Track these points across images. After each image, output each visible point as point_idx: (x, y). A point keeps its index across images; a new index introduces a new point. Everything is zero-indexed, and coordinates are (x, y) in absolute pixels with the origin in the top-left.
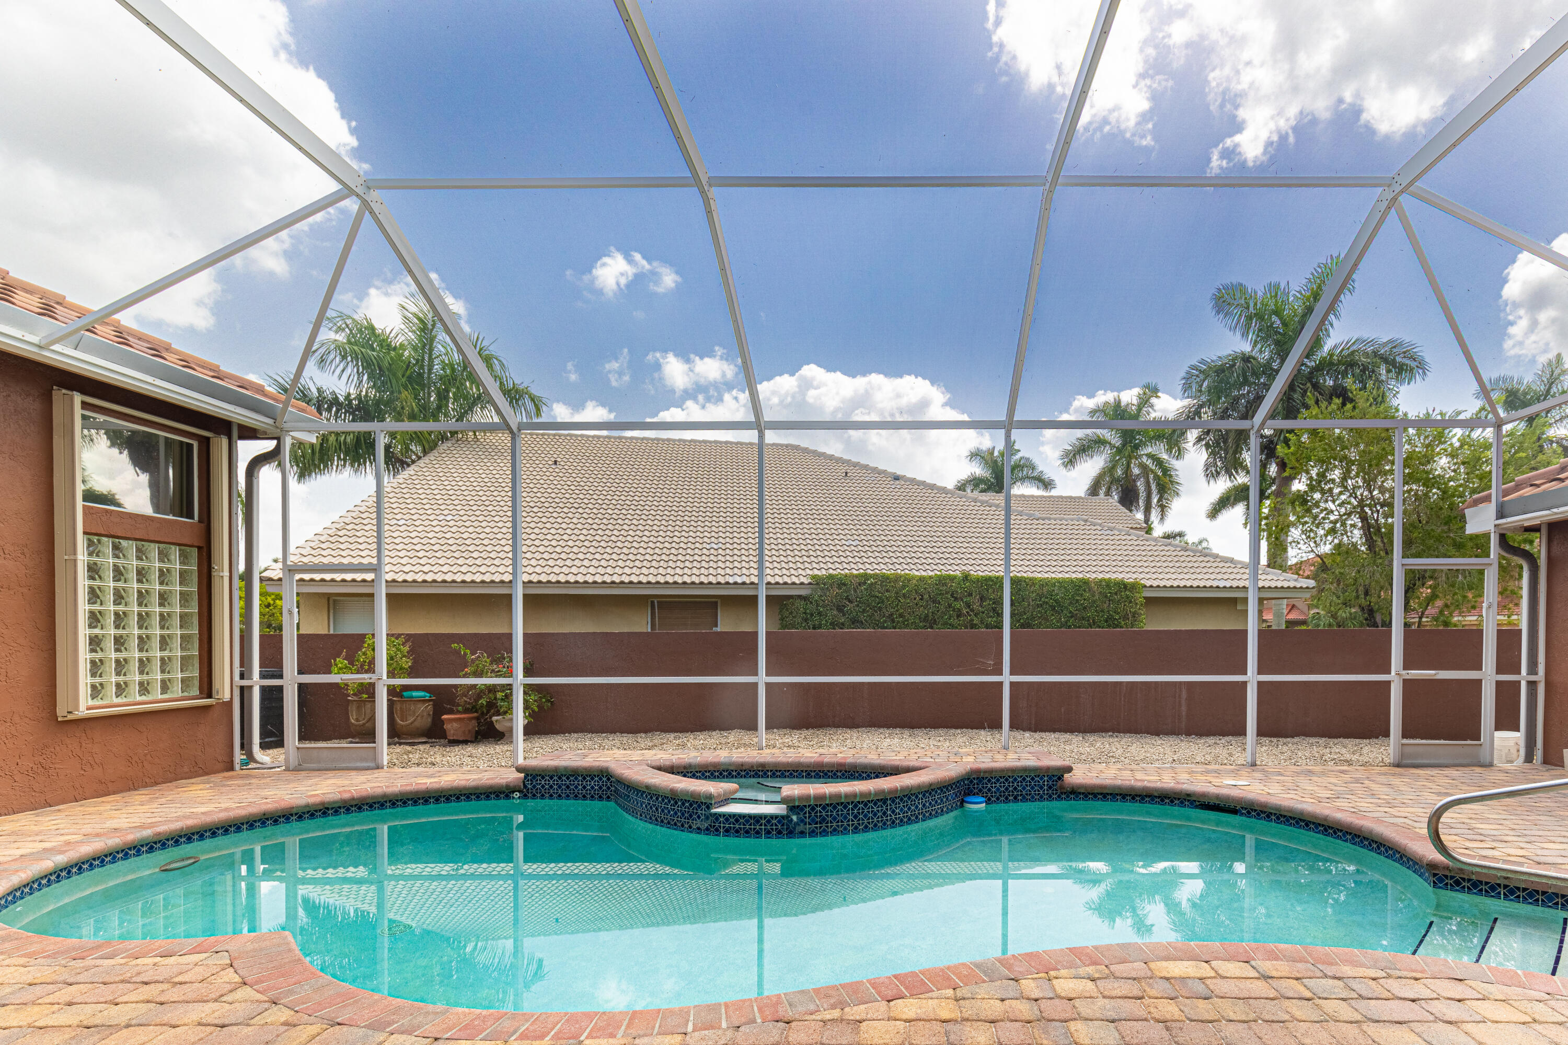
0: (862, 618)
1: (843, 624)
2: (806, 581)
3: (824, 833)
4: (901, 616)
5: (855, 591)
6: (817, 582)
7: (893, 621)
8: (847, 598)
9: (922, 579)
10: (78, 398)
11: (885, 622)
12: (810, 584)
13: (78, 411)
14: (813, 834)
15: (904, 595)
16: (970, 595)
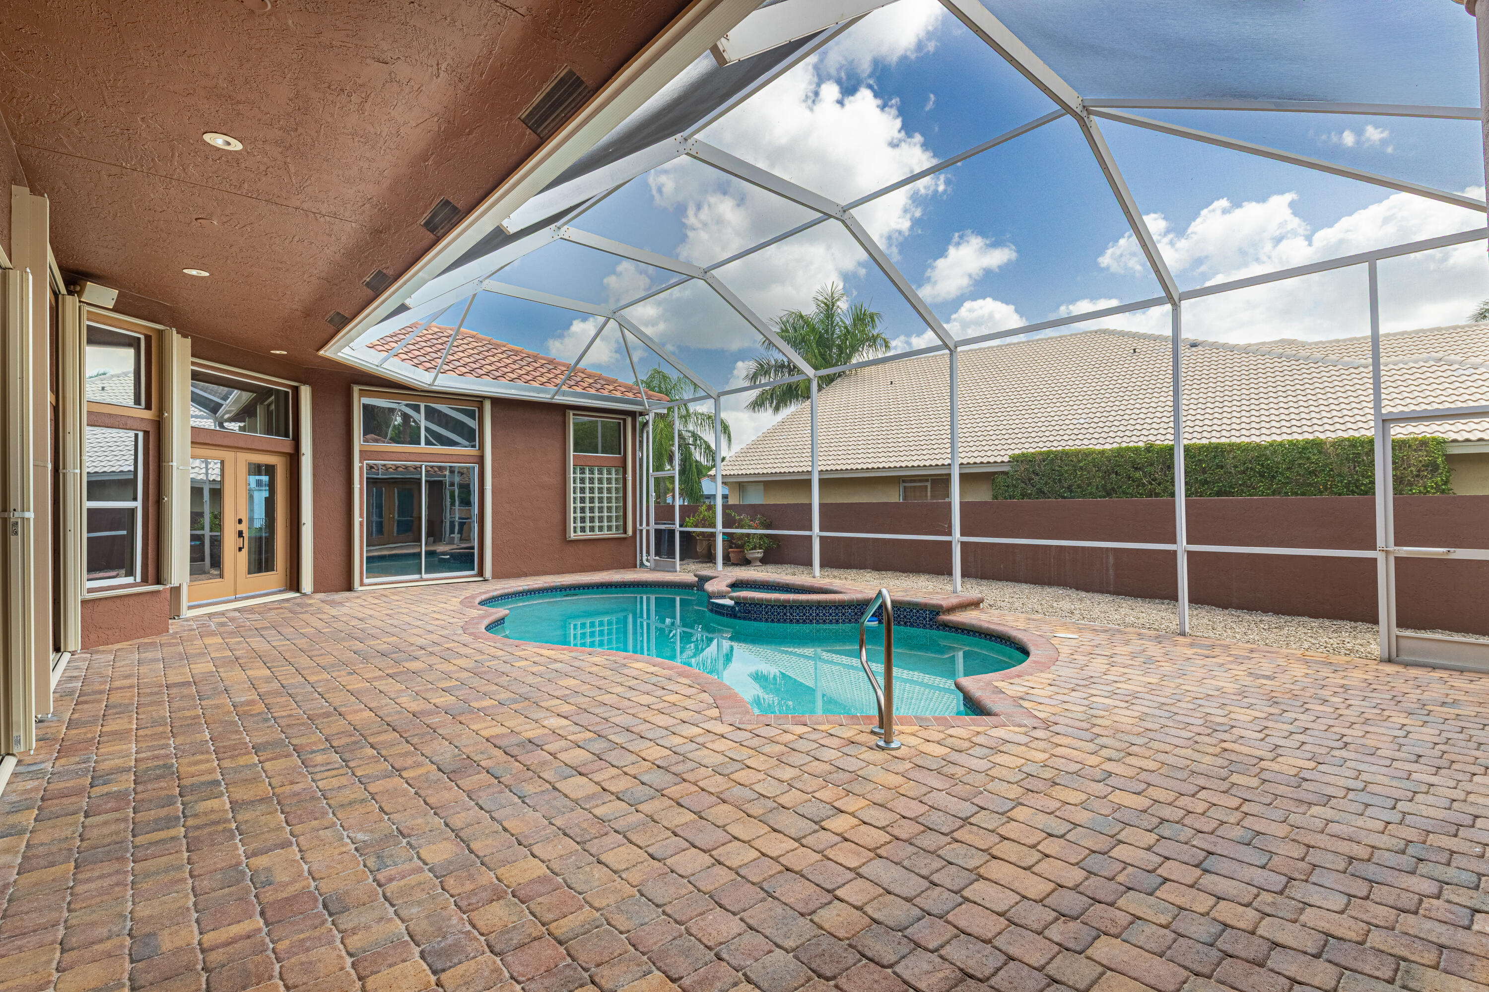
0: (1045, 490)
1: (1031, 494)
2: (1006, 459)
3: (750, 619)
4: (1079, 486)
5: (1039, 466)
6: (1015, 459)
7: (1071, 491)
8: (1033, 472)
9: (1103, 452)
10: (571, 413)
11: (1065, 492)
12: (1009, 462)
13: (571, 416)
14: (745, 619)
15: (1081, 468)
16: (1152, 465)
